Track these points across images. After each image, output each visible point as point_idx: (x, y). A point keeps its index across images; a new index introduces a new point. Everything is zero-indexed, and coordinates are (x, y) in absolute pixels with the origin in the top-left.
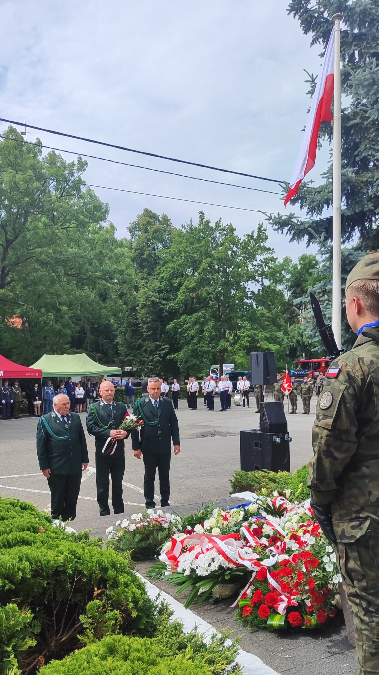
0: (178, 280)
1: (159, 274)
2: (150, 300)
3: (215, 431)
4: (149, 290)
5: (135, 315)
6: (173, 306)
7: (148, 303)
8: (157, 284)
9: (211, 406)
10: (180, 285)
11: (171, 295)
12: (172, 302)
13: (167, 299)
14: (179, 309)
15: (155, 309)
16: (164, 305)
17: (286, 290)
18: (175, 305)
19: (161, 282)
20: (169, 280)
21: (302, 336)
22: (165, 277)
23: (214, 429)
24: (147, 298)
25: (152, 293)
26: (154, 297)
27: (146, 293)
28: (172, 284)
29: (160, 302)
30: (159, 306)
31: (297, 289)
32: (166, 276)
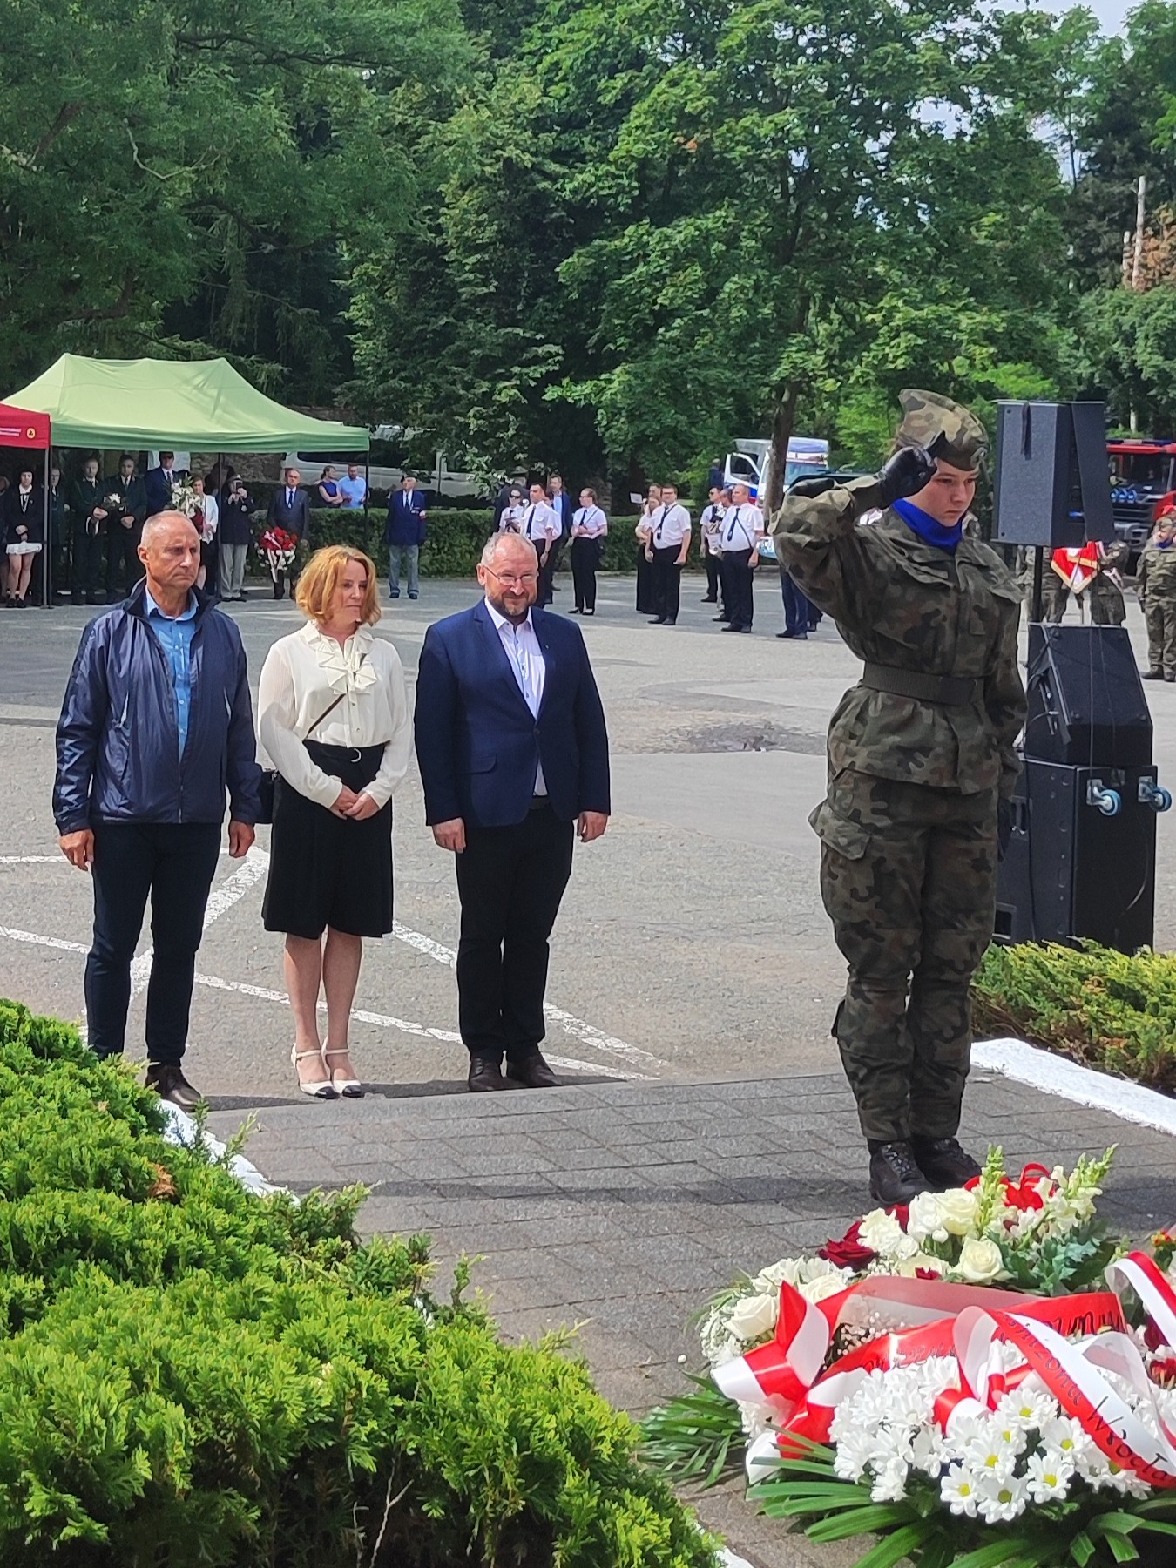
0: (621, 80)
1: (538, 54)
2: (498, 159)
3: (768, 726)
4: (496, 117)
5: (434, 214)
6: (591, 185)
7: (488, 169)
8: (528, 92)
9: (738, 616)
10: (627, 99)
11: (586, 139)
12: (590, 167)
13: (568, 154)
14: (615, 196)
15: (516, 192)
16: (553, 178)
17: (1067, 146)
18: (599, 179)
19: (545, 88)
20: (580, 80)
21: (1129, 339)
22: (565, 65)
23: (765, 715)
24: (487, 147)
25: (507, 130)
26: (517, 145)
27: (484, 129)
28: (591, 95)
29: (535, 167)
30: (534, 183)
31: (1117, 144)
32: (569, 63)
